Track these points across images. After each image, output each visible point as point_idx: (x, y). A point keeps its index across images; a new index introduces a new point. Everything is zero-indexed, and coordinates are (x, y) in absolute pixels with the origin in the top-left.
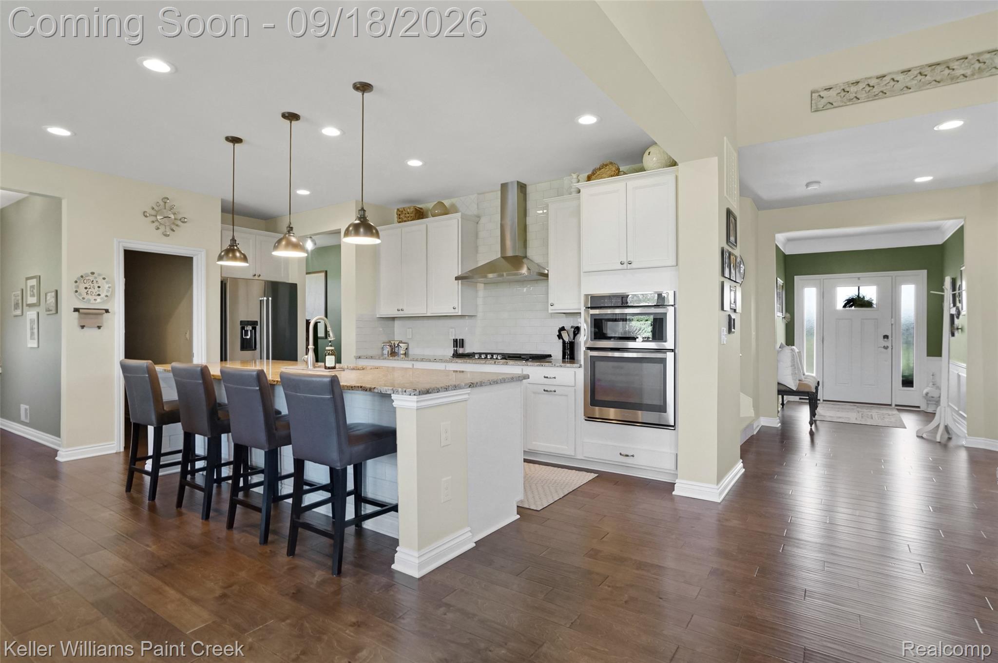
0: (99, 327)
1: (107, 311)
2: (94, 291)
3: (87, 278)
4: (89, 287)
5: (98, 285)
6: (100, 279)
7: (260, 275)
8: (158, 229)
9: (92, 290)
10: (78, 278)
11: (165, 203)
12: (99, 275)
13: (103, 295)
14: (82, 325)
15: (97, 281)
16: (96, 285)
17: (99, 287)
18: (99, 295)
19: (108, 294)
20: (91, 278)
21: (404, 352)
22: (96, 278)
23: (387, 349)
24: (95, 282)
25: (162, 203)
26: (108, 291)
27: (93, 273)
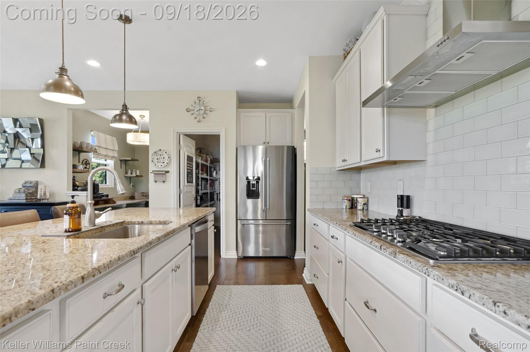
0: (164, 182)
1: (168, 172)
2: (161, 161)
3: (158, 153)
4: (159, 158)
5: (164, 157)
6: (164, 153)
7: (268, 142)
8: (195, 118)
9: (160, 160)
10: (153, 154)
11: (200, 101)
12: (164, 151)
13: (165, 163)
14: (155, 180)
15: (163, 155)
16: (162, 157)
17: (164, 158)
18: (164, 163)
19: (168, 162)
20: (160, 153)
21: (362, 208)
22: (162, 153)
23: (346, 204)
24: (162, 155)
25: (198, 102)
26: (168, 160)
27: (160, 150)
